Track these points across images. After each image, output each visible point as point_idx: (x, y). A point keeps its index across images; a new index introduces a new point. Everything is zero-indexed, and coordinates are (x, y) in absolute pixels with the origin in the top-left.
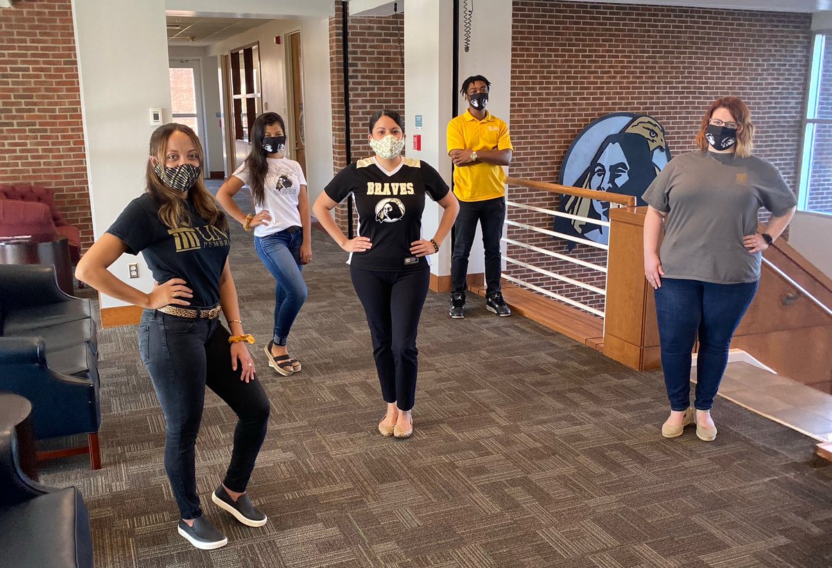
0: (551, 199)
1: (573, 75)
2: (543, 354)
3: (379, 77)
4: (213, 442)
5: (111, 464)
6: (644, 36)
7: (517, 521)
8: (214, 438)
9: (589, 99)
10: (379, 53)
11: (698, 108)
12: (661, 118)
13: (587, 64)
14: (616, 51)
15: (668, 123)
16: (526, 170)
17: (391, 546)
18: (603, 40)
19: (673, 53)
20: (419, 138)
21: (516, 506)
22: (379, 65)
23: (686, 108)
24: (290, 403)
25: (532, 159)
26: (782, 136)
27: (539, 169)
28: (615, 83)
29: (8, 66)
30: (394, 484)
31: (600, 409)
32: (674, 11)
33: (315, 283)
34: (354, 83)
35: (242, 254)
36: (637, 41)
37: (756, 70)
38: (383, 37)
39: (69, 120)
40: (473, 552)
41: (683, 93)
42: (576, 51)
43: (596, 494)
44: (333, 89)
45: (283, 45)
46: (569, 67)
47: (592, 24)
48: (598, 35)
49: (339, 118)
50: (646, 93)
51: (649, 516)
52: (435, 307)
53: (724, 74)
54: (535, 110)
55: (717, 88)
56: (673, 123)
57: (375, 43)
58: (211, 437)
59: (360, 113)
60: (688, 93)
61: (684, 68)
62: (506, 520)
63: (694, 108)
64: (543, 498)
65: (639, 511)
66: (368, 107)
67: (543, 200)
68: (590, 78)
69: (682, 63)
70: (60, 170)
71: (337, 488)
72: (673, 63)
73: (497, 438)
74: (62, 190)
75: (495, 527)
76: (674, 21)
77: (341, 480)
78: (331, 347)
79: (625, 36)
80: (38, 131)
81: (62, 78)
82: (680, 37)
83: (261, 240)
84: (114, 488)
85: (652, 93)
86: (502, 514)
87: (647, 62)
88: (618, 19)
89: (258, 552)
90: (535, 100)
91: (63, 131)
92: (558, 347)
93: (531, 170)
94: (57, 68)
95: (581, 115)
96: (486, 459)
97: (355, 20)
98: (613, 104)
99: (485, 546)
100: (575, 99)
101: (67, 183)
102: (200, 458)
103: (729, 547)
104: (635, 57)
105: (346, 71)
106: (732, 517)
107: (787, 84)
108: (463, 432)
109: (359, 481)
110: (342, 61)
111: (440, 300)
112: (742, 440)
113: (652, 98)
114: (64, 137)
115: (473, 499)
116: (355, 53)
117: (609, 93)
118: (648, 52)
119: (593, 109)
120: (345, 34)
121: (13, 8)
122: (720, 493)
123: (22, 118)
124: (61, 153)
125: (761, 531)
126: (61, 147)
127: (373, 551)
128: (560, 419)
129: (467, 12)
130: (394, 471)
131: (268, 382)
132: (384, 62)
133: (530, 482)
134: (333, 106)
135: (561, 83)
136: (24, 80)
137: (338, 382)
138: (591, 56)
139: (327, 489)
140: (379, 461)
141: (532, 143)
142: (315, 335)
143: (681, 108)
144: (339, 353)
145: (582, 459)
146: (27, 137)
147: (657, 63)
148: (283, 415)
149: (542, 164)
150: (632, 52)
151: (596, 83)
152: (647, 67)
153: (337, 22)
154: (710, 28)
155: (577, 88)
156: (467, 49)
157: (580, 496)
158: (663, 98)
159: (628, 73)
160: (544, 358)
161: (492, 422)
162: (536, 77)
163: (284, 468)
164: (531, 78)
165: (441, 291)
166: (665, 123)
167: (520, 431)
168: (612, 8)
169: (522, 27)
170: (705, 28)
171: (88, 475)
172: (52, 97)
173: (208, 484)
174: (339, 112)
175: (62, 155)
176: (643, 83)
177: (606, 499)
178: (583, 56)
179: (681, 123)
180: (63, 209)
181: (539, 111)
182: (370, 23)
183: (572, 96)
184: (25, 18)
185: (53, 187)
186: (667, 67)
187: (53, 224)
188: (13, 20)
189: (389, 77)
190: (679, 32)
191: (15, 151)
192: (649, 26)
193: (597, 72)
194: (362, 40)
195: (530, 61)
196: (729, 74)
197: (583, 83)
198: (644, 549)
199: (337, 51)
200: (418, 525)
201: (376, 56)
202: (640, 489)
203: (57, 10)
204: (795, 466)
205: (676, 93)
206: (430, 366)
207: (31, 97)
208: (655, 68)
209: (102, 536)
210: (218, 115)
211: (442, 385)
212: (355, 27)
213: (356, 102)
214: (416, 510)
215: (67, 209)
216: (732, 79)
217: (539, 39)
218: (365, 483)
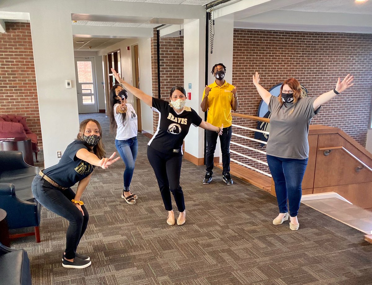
0: (254, 123)
1: (264, 64)
2: (243, 194)
3: (174, 66)
4: (91, 231)
5: (45, 240)
6: (298, 46)
7: (223, 268)
8: (91, 230)
9: (272, 76)
10: (174, 54)
11: (324, 80)
12: (306, 85)
13: (271, 59)
14: (285, 53)
15: (309, 87)
16: (242, 109)
17: (166, 278)
18: (279, 48)
19: (312, 54)
20: (190, 94)
21: (223, 261)
22: (174, 60)
23: (317, 80)
24: (126, 214)
25: (245, 104)
26: (365, 93)
27: (248, 109)
28: (284, 68)
29: (5, 60)
30: (170, 251)
31: (266, 219)
32: (313, 34)
33: (143, 161)
34: (162, 68)
35: (110, 147)
36: (295, 49)
37: (352, 61)
38: (176, 47)
39: (32, 85)
40: (202, 281)
41: (316, 73)
42: (266, 53)
43: (260, 256)
44: (152, 71)
45: (131, 50)
46: (263, 61)
47: (274, 40)
48: (276, 46)
49: (155, 85)
50: (299, 73)
51: (283, 266)
52: (196, 172)
53: (337, 64)
54: (246, 81)
55: (333, 71)
56: (311, 87)
57: (172, 50)
58: (90, 229)
59: (165, 82)
60: (319, 73)
61: (317, 61)
62: (218, 267)
63: (321, 80)
64: (236, 258)
65: (279, 264)
66: (169, 80)
67: (250, 123)
68: (272, 66)
69: (316, 59)
70: (29, 108)
71: (144, 252)
72: (312, 59)
73: (218, 231)
74: (30, 117)
75: (213, 270)
76: (313, 39)
77: (147, 249)
78: (147, 190)
79: (289, 46)
80: (18, 90)
81: (29, 66)
82: (315, 47)
83: (119, 142)
84: (45, 251)
85: (301, 73)
86: (217, 265)
87: (300, 59)
88: (286, 38)
89: (107, 280)
90: (247, 76)
91: (30, 90)
92: (251, 191)
93: (244, 109)
94: (27, 61)
95: (268, 83)
96: (212, 240)
97: (163, 39)
98: (283, 78)
99: (208, 278)
100: (266, 76)
101: (32, 114)
102: (85, 238)
103: (318, 280)
104: (294, 56)
105: (158, 63)
106: (322, 268)
107: (368, 68)
108: (203, 228)
109: (154, 249)
110: (157, 58)
111: (199, 169)
112: (330, 233)
113: (302, 76)
114: (30, 93)
115: (204, 258)
116: (163, 54)
117: (281, 73)
118: (300, 54)
119: (274, 81)
120: (158, 45)
121: (6, 33)
122: (317, 257)
123: (11, 84)
124: (29, 100)
125: (334, 274)
126: (29, 97)
127: (158, 280)
128: (247, 223)
129: (212, 35)
130: (170, 245)
131: (118, 205)
132: (176, 58)
133: (231, 250)
134: (153, 79)
135: (259, 68)
136: (12, 66)
137: (149, 205)
138: (273, 56)
139: (140, 252)
140: (164, 241)
141: (245, 96)
142: (141, 184)
143: (315, 80)
144: (150, 192)
145: (256, 241)
146: (14, 93)
147: (304, 59)
148: (123, 220)
149: (250, 106)
150: (293, 54)
151: (276, 68)
152: (299, 61)
153: (154, 40)
154: (330, 42)
155: (266, 71)
156: (212, 52)
157: (253, 257)
158: (306, 76)
159: (290, 64)
160: (243, 195)
161: (216, 224)
162: (247, 66)
163: (121, 243)
164: (245, 66)
165: (199, 165)
166: (307, 87)
167: (229, 228)
168: (283, 33)
169: (241, 42)
170: (328, 42)
171: (34, 245)
172: (25, 74)
173: (87, 250)
174: (155, 82)
175: (29, 101)
176: (298, 68)
177: (265, 259)
178: (269, 56)
179: (315, 87)
180: (30, 126)
181: (248, 81)
182: (170, 40)
183: (264, 75)
184: (12, 38)
185: (26, 115)
186: (309, 61)
187: (25, 133)
188: (7, 38)
189: (179, 66)
190: (315, 44)
191: (8, 99)
192: (301, 41)
193: (276, 63)
194: (166, 48)
195: (244, 58)
196: (339, 64)
197: (269, 68)
198: (279, 281)
199: (154, 53)
200: (179, 269)
201: (172, 55)
202: (280, 254)
203: (26, 34)
204: (354, 245)
205: (313, 73)
206: (191, 199)
207: (15, 74)
208: (303, 61)
209: (39, 272)
210: (103, 83)
211: (196, 208)
212: (163, 42)
213: (163, 77)
214: (179, 262)
215: (32, 126)
216: (341, 66)
217: (249, 48)
218: (157, 250)
